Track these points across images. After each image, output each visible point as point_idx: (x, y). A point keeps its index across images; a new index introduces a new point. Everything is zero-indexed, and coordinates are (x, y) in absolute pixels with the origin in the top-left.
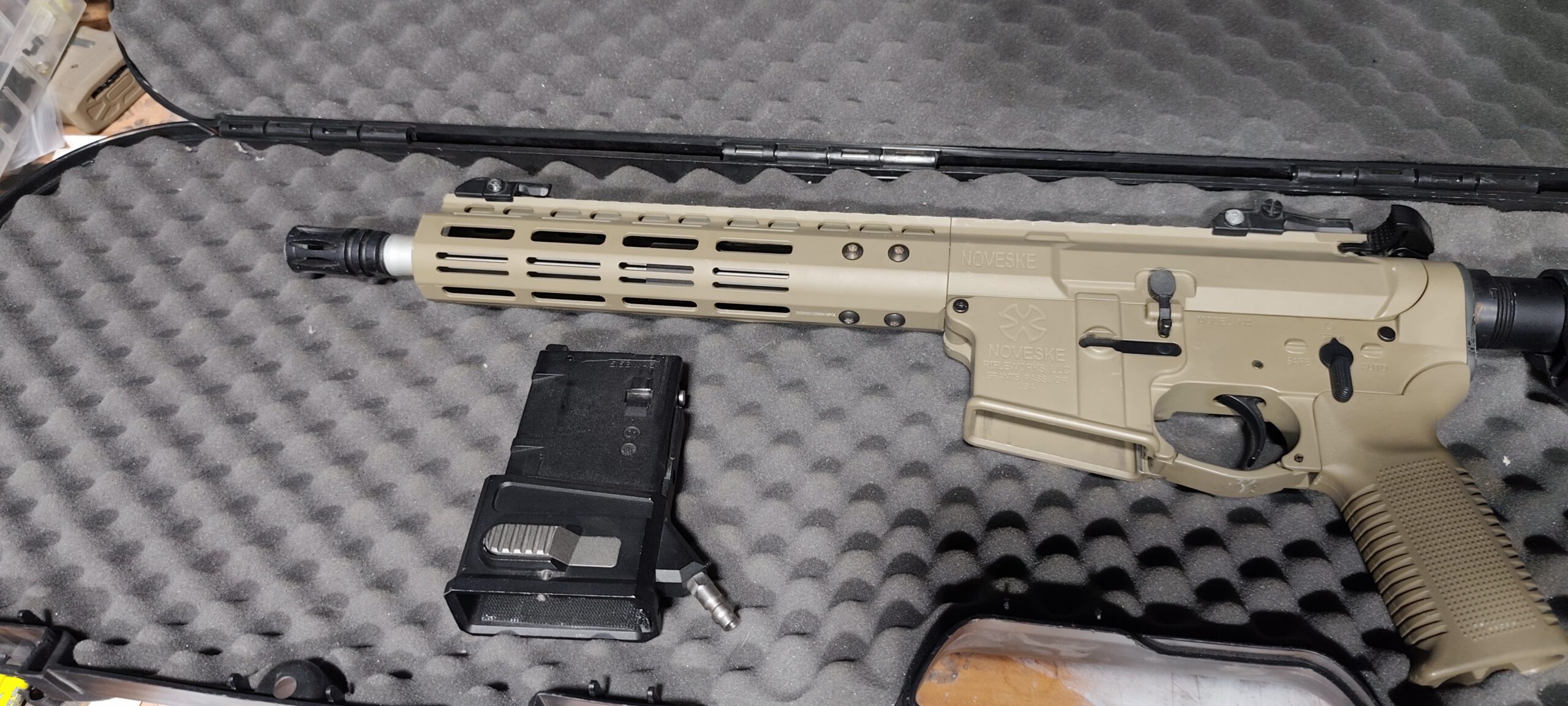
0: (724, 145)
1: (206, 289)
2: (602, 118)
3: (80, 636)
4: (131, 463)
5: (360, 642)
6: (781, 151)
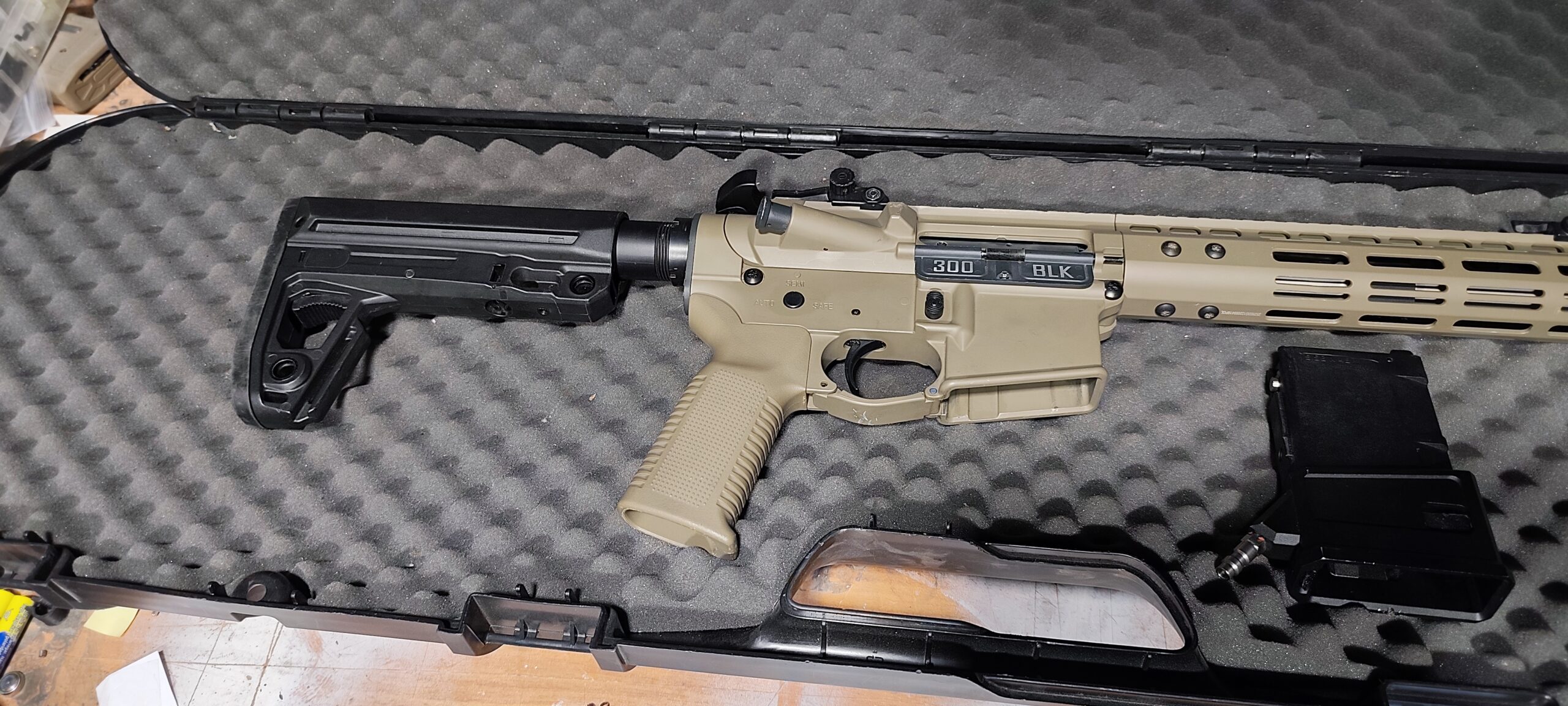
0: (650, 125)
1: (185, 255)
2: (540, 100)
3: (77, 553)
4: (120, 408)
5: (322, 557)
6: (701, 129)
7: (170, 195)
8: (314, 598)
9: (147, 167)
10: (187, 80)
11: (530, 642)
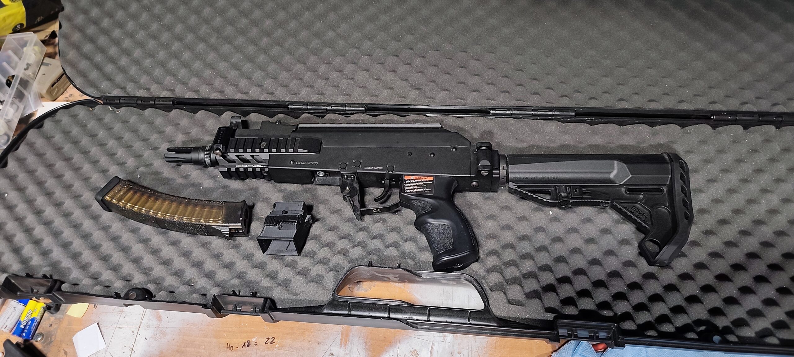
0: (289, 104)
1: (100, 162)
2: (244, 95)
3: (63, 282)
5: (157, 282)
6: (310, 106)
7: (93, 137)
8: (155, 297)
9: (83, 126)
10: (99, 88)
11: (238, 313)
